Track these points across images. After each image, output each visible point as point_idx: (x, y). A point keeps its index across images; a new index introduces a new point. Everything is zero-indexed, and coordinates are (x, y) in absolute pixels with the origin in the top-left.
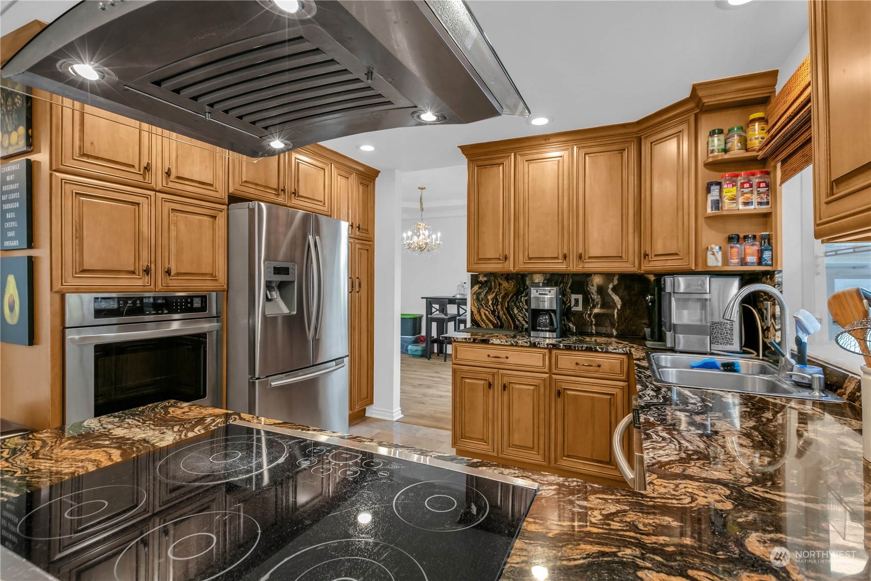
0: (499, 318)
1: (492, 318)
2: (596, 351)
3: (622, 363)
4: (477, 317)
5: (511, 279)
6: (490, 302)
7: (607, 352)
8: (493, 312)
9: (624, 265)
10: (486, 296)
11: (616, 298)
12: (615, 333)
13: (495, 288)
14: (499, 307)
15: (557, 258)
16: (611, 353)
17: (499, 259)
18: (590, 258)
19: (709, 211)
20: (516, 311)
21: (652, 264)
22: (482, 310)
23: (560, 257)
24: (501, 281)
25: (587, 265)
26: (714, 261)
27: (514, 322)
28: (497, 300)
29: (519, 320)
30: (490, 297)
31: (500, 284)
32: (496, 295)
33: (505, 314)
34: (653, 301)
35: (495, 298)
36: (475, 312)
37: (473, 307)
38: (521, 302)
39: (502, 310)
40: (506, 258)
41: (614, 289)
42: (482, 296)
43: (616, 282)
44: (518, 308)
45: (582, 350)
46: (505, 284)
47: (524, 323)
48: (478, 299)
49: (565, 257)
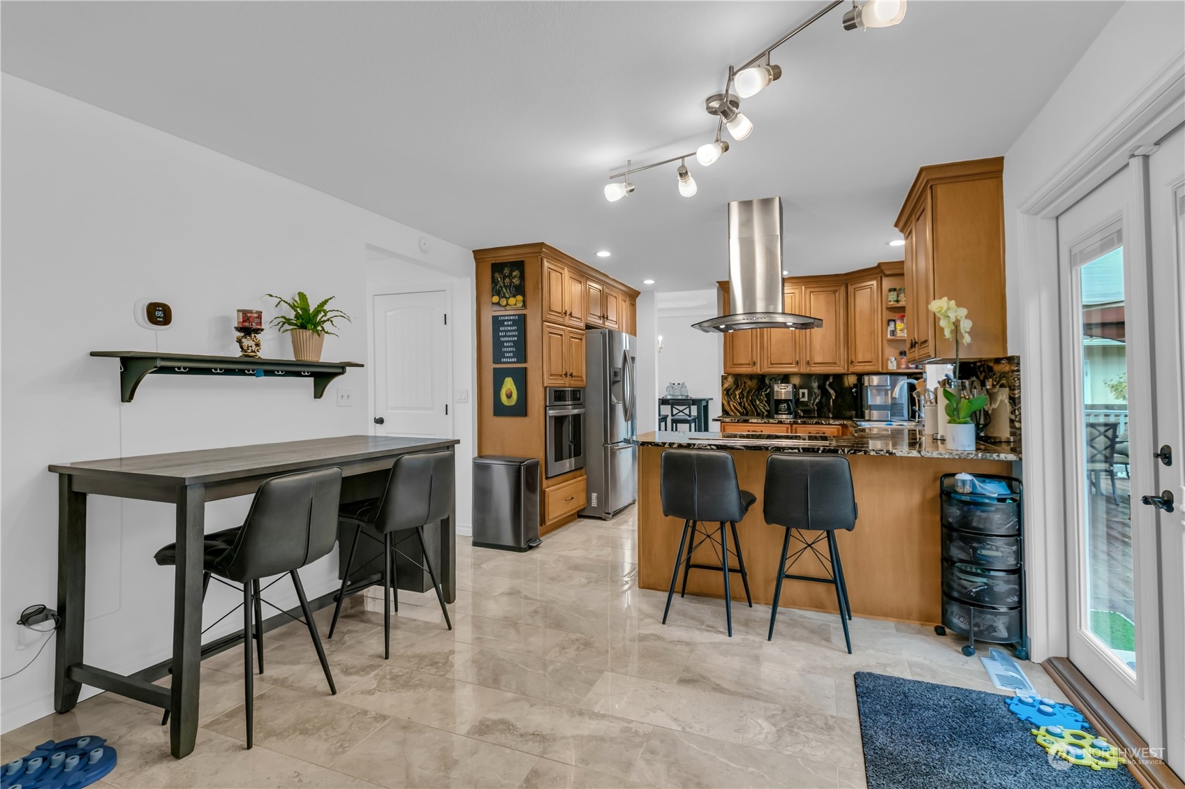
0: (744, 408)
1: (739, 408)
2: (822, 424)
3: (838, 431)
4: (727, 408)
5: (754, 379)
6: (738, 396)
7: (829, 424)
8: (740, 404)
9: (838, 368)
10: (734, 391)
11: (832, 392)
12: (831, 416)
13: (741, 385)
14: (745, 399)
15: (791, 364)
16: (831, 425)
17: (749, 364)
18: (815, 363)
19: (889, 336)
20: (758, 402)
21: (856, 368)
22: (731, 403)
23: (794, 363)
24: (745, 380)
25: (812, 369)
26: (892, 366)
27: (757, 411)
28: (743, 395)
29: (760, 409)
30: (737, 393)
31: (745, 383)
32: (742, 391)
33: (749, 405)
34: (856, 392)
35: (742, 392)
36: (726, 404)
37: (724, 401)
38: (762, 395)
39: (747, 402)
40: (754, 364)
41: (830, 385)
42: (731, 392)
43: (831, 380)
44: (759, 400)
45: (813, 424)
46: (749, 383)
47: (764, 411)
48: (727, 394)
49: (797, 363)
